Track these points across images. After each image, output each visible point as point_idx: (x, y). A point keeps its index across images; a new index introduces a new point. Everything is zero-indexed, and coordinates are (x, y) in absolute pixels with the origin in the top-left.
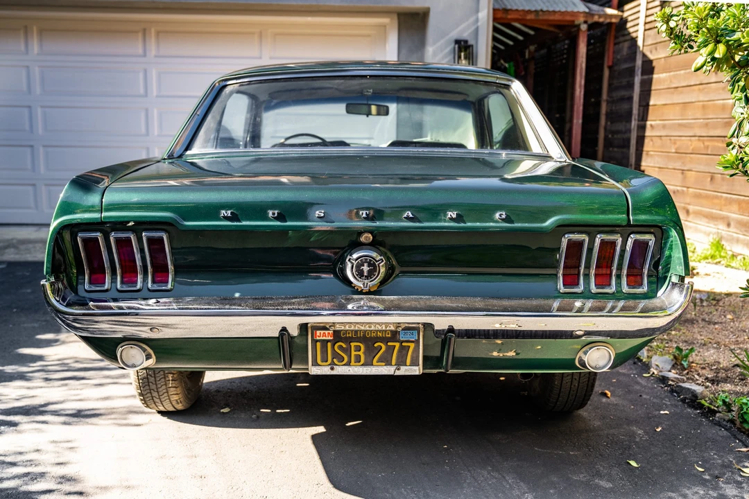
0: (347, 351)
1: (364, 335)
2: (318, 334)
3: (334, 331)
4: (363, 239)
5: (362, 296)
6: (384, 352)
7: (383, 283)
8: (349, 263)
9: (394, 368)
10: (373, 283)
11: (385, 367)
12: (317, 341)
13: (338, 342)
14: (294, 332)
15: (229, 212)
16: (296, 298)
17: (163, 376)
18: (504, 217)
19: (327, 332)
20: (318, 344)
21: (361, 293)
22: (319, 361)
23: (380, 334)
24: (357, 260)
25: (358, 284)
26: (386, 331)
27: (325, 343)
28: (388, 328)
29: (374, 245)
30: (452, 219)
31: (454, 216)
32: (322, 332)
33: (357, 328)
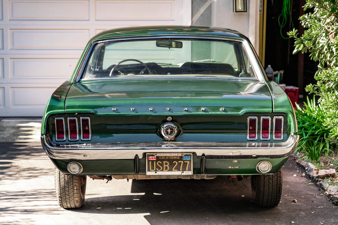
0: (162, 165)
1: (169, 158)
2: (150, 158)
3: (157, 156)
4: (168, 119)
5: (168, 142)
6: (177, 165)
7: (176, 136)
8: (162, 128)
9: (181, 172)
10: (172, 137)
11: (177, 172)
12: (150, 161)
13: (158, 161)
14: (141, 157)
15: (115, 109)
16: (141, 143)
17: (72, 187)
18: (223, 110)
19: (153, 157)
20: (150, 162)
21: (167, 141)
22: (150, 169)
23: (175, 158)
24: (165, 127)
25: (167, 137)
26: (177, 156)
27: (153, 161)
28: (178, 155)
29: (172, 121)
30: (203, 111)
31: (204, 110)
32: (152, 157)
33: (166, 155)
